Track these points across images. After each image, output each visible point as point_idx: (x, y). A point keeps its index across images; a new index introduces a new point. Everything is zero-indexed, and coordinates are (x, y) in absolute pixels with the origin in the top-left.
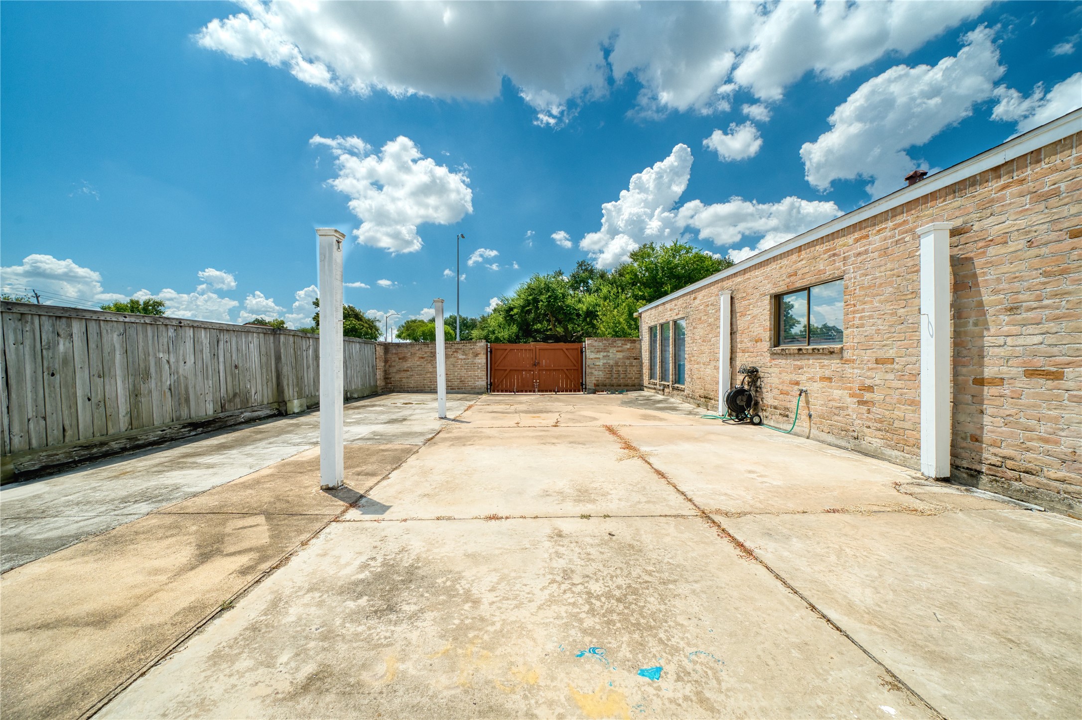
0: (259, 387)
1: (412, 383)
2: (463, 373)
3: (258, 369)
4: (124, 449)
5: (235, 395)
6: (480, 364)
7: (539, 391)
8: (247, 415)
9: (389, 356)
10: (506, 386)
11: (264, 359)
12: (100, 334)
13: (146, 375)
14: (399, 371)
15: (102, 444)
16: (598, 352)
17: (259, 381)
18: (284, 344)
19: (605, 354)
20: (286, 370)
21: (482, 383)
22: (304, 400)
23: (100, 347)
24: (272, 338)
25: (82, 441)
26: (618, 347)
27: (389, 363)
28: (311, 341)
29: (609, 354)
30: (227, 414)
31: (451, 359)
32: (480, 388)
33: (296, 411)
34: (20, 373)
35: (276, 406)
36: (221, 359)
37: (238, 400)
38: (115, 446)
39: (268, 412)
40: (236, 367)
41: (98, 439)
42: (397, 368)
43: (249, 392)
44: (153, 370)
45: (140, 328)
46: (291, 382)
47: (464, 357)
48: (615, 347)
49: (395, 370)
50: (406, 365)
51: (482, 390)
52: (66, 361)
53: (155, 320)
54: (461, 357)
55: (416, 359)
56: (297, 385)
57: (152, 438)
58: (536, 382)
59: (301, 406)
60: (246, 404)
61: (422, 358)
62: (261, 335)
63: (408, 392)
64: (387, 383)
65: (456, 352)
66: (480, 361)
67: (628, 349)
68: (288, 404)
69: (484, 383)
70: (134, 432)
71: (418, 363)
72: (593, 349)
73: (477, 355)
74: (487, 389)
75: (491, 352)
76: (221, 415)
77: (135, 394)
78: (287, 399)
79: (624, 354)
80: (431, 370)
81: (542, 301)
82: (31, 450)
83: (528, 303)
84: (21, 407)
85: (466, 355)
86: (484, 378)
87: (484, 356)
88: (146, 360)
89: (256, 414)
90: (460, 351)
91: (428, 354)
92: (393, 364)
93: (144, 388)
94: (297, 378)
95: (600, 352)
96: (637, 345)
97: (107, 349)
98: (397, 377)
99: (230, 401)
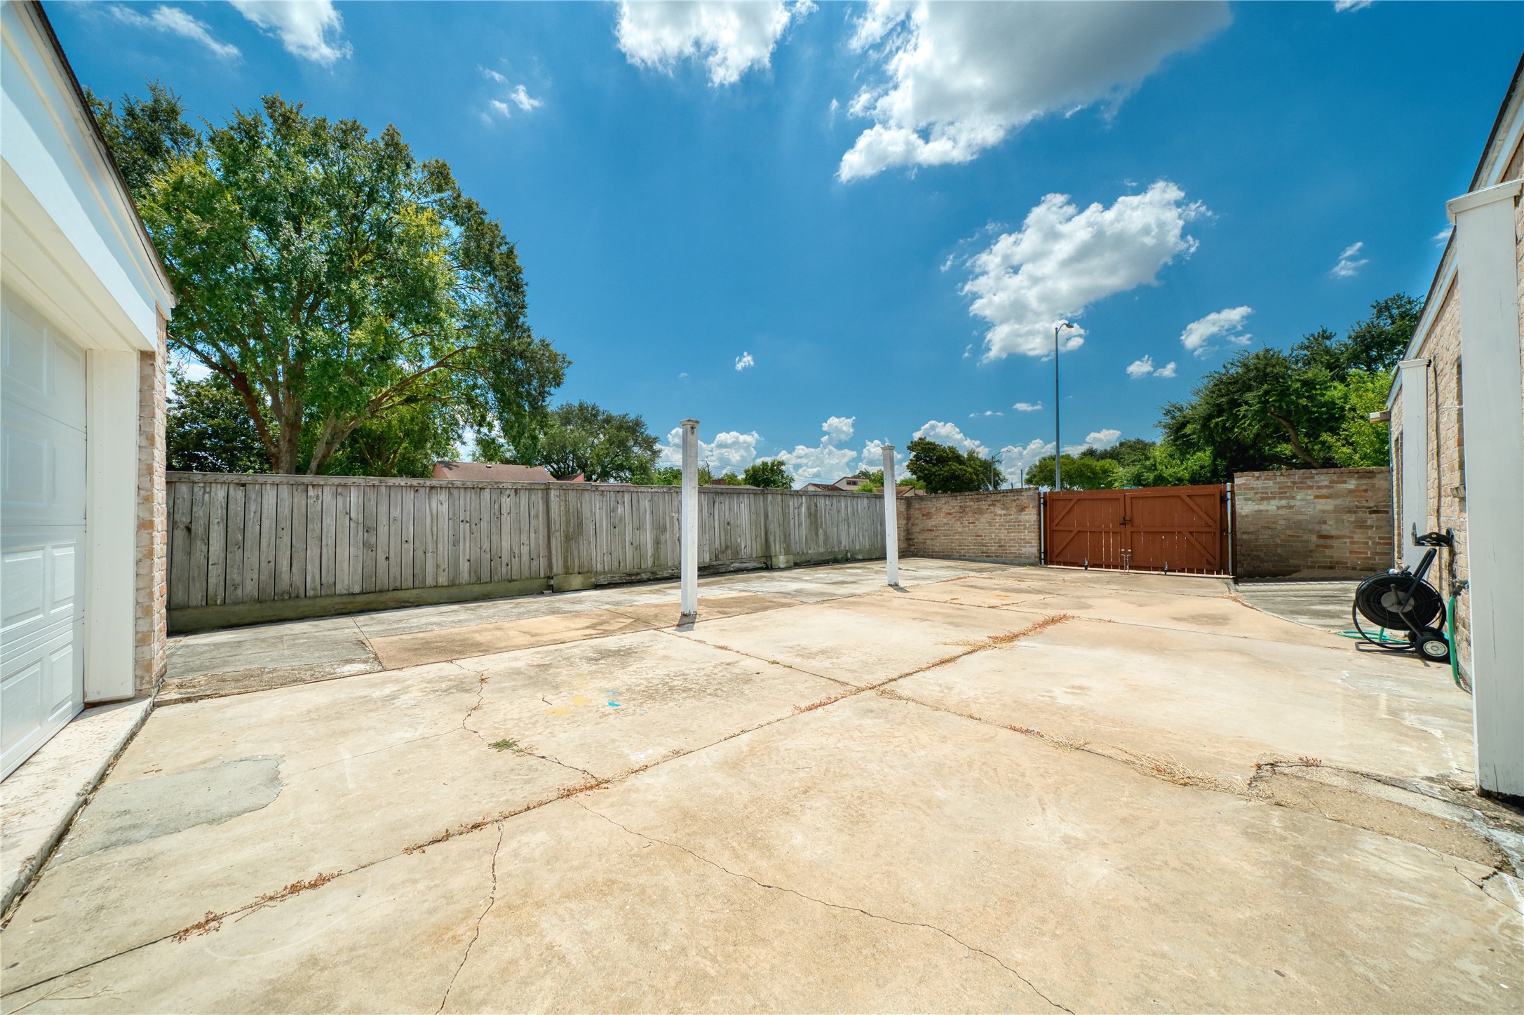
0: (749, 542)
1: (938, 546)
2: (1003, 534)
3: (748, 526)
4: (649, 580)
5: (727, 547)
6: (1027, 522)
7: (1131, 568)
8: (736, 565)
9: (912, 511)
10: (1108, 557)
11: (753, 517)
12: (638, 501)
13: (664, 530)
14: (923, 531)
15: (638, 574)
16: (1263, 499)
17: (748, 536)
18: (771, 503)
19: (1284, 502)
20: (773, 527)
21: (1032, 549)
22: (791, 557)
23: (638, 510)
24: (761, 498)
25: (627, 571)
26: (1319, 488)
27: (911, 522)
28: (804, 499)
29: (1292, 503)
30: (719, 562)
31: (986, 516)
32: (1028, 558)
33: (782, 566)
34: (601, 526)
35: (763, 560)
36: (716, 517)
37: (729, 552)
38: (644, 576)
39: (756, 565)
40: (728, 524)
41: (636, 570)
42: (921, 526)
43: (739, 545)
44: (668, 526)
45: (661, 495)
46: (777, 538)
47: (1004, 512)
48: (1311, 487)
49: (918, 530)
50: (930, 523)
51: (1032, 561)
52: (622, 519)
53: (670, 489)
54: (1000, 512)
55: (942, 515)
56: (785, 542)
57: (666, 575)
58: (1126, 552)
59: (787, 562)
60: (736, 554)
61: (950, 514)
62: (752, 496)
63: (932, 557)
64: (909, 545)
65: (993, 505)
66: (1027, 518)
67: (1350, 491)
68: (774, 559)
69: (1034, 550)
70: (655, 569)
71: (945, 520)
72: (1250, 494)
73: (1022, 509)
74: (1040, 559)
75: (1045, 504)
76: (714, 563)
77: (657, 542)
78: (773, 554)
79: (1338, 502)
80: (960, 530)
81: (1246, 403)
82: (604, 573)
83: (1220, 410)
84: (601, 546)
85: (1007, 509)
86: (1035, 543)
87: (1034, 511)
88: (664, 519)
89: (745, 565)
90: (998, 504)
91: (957, 508)
92: (916, 522)
93: (662, 538)
94: (785, 535)
95: (1268, 499)
96: (1379, 482)
97: (642, 511)
98: (921, 537)
99: (722, 552)
